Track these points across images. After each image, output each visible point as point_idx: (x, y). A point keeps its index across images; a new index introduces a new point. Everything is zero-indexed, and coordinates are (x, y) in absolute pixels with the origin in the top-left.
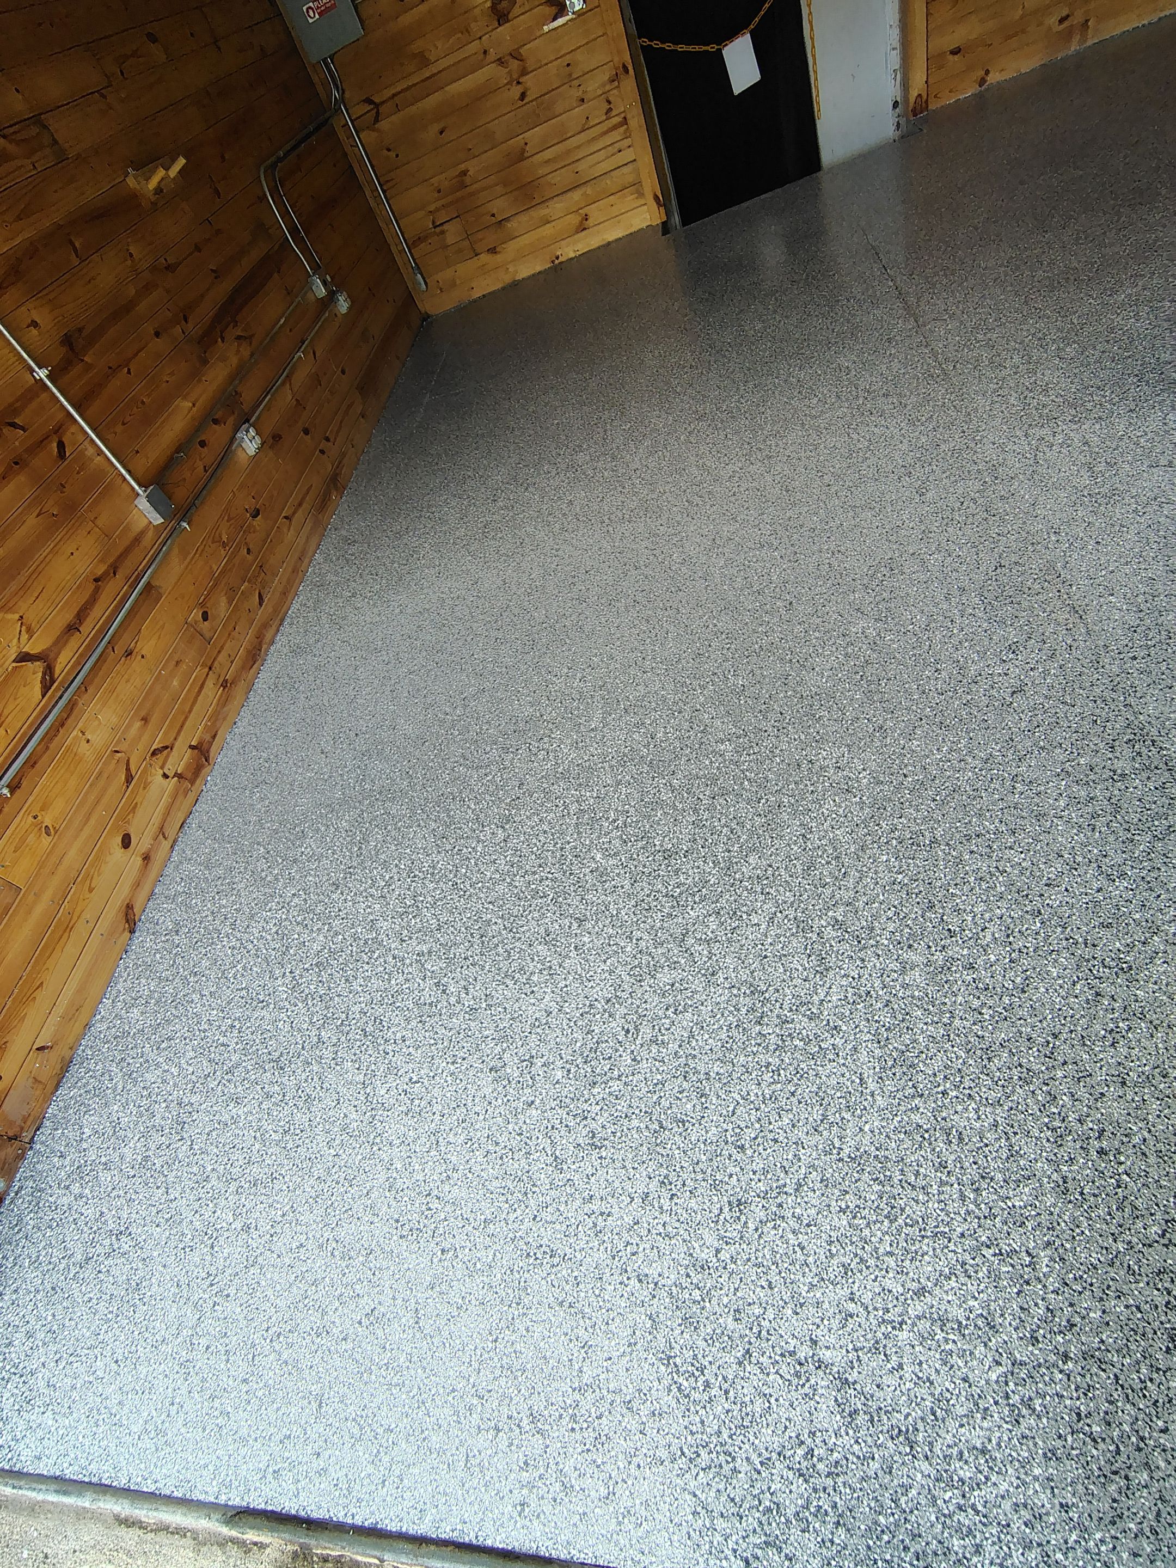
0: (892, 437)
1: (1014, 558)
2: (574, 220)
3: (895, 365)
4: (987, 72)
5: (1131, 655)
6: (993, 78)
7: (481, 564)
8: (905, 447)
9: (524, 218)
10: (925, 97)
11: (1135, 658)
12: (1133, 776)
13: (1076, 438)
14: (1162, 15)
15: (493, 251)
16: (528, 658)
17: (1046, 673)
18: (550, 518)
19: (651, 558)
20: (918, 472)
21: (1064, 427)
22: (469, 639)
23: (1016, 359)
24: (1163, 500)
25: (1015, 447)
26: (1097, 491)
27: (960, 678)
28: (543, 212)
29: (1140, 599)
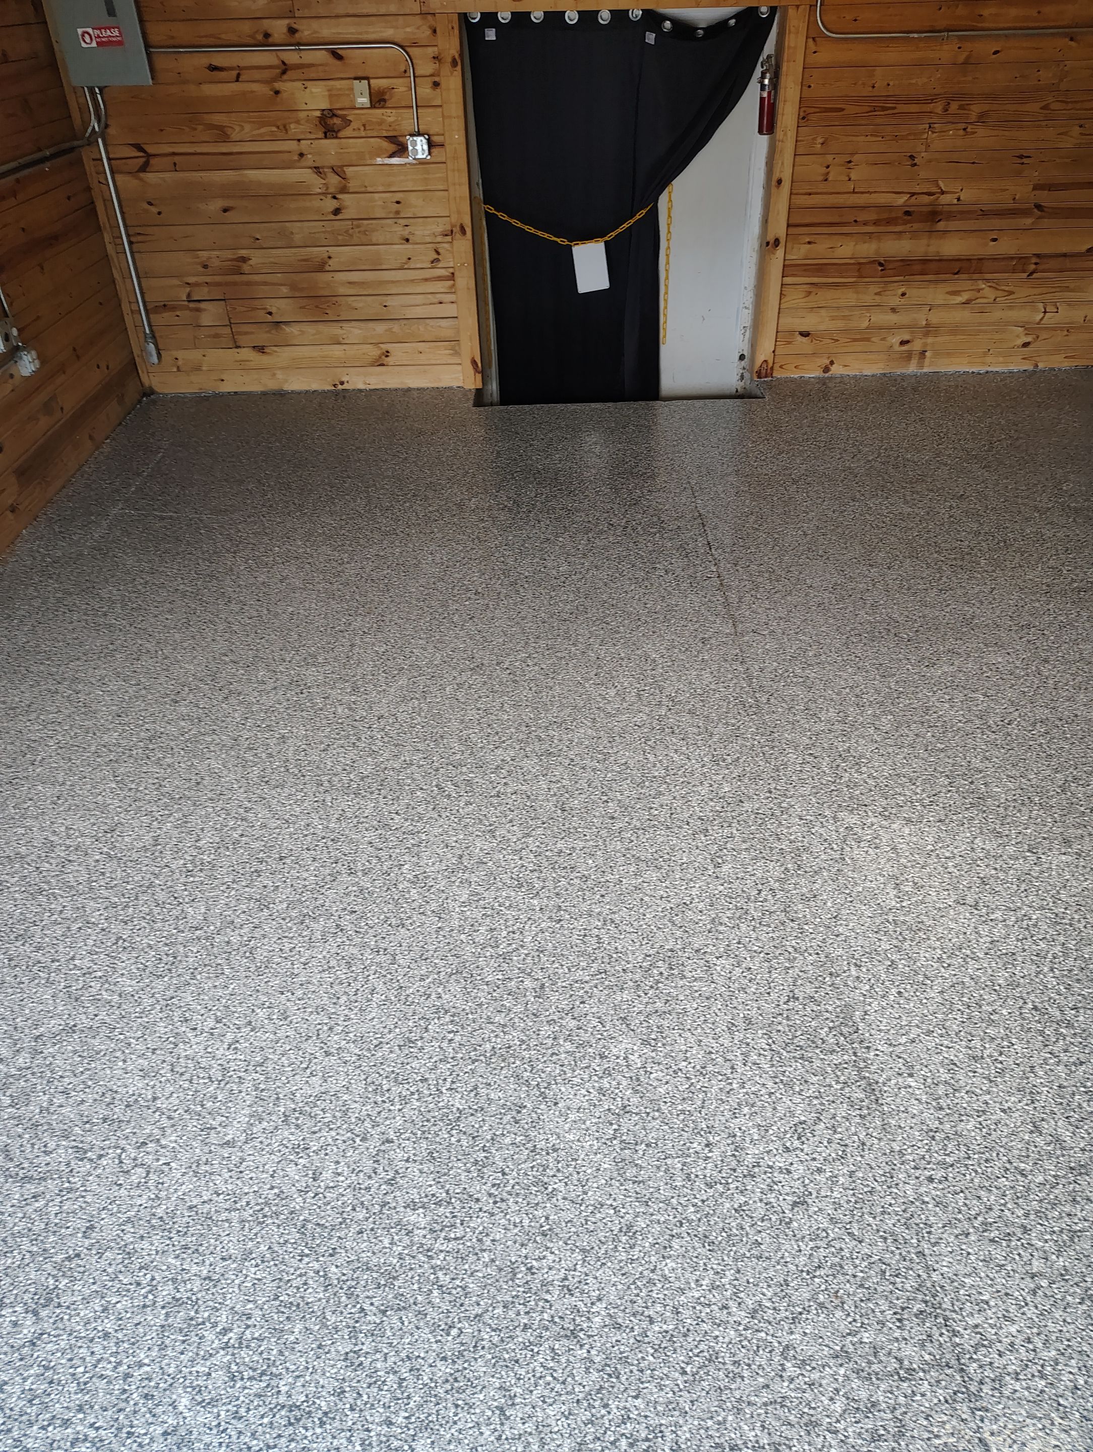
0: (692, 774)
1: (809, 990)
2: (374, 352)
3: (707, 676)
4: (832, 363)
5: (927, 1173)
6: (836, 370)
7: (128, 800)
8: (704, 790)
9: (310, 329)
10: (770, 365)
11: (931, 1179)
12: (921, 1374)
13: (885, 837)
14: (990, 369)
15: (261, 349)
16: (159, 985)
17: (834, 1179)
18: (249, 756)
19: (374, 861)
20: (716, 832)
21: (875, 820)
22: (74, 927)
23: (832, 714)
24: (968, 952)
25: (822, 831)
26: (902, 918)
27: (734, 1164)
28: (335, 330)
29: (941, 1090)
